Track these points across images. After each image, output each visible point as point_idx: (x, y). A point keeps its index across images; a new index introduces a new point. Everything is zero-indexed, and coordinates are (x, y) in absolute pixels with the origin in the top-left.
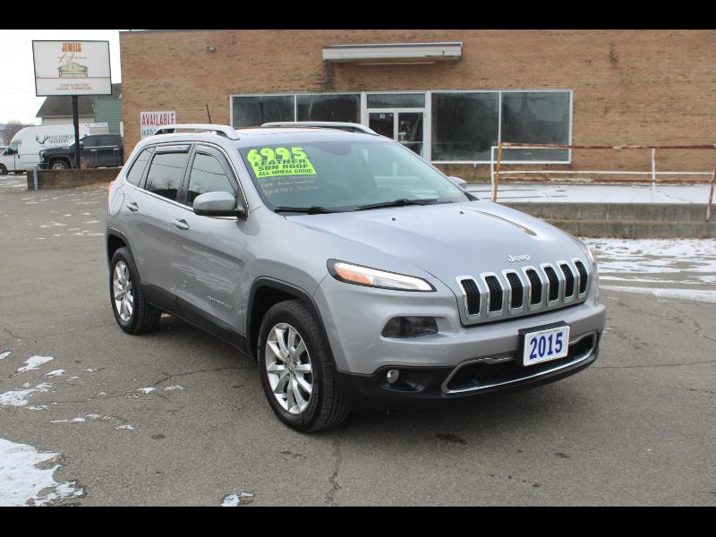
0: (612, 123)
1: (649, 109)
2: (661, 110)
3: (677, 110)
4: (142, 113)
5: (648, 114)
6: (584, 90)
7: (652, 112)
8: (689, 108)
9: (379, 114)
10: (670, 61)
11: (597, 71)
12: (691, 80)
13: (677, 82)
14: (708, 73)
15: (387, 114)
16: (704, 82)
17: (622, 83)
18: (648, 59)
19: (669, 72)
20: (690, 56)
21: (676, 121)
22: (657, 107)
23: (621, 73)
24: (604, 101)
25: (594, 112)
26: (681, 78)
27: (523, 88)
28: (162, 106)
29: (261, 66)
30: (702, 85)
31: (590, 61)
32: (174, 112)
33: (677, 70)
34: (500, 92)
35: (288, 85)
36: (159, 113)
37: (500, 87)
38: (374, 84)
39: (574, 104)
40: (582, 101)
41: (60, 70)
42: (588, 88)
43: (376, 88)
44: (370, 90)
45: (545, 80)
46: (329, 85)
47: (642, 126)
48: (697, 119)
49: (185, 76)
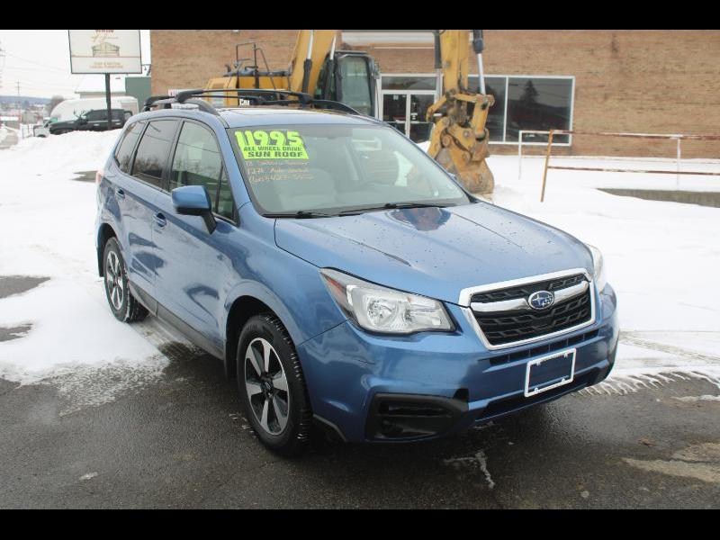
0: (611, 109)
1: (645, 97)
2: (657, 98)
3: (671, 99)
4: (170, 91)
5: (644, 102)
6: (586, 78)
7: (649, 100)
8: (683, 97)
9: (392, 96)
10: (667, 52)
11: (599, 59)
12: (686, 70)
13: (673, 72)
14: (702, 65)
15: (400, 96)
16: (698, 73)
17: (621, 72)
18: (647, 50)
19: (666, 63)
20: (687, 48)
21: (670, 109)
22: (654, 96)
23: (621, 63)
24: (605, 88)
25: (595, 98)
26: (676, 68)
27: (529, 74)
28: (188, 84)
29: (282, 48)
30: (697, 75)
31: (592, 50)
33: (674, 61)
34: (507, 77)
37: (508, 73)
38: (389, 67)
39: (576, 90)
40: (585, 87)
41: (94, 49)
42: (590, 75)
43: (390, 71)
44: (386, 73)
45: (551, 67)
47: (639, 113)
48: (690, 108)
49: (210, 56)
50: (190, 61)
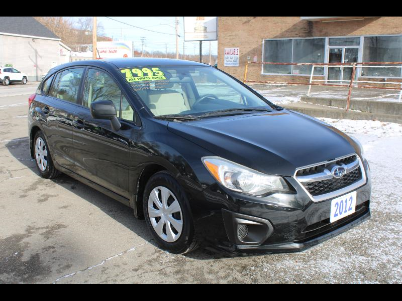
4: (225, 49)
9: (334, 49)
15: (339, 49)
28: (233, 45)
29: (277, 24)
32: (238, 48)
35: (290, 34)
36: (232, 49)
38: (333, 33)
41: (195, 29)
43: (334, 35)
44: (330, 36)
46: (310, 33)
49: (244, 30)
50: (234, 33)
